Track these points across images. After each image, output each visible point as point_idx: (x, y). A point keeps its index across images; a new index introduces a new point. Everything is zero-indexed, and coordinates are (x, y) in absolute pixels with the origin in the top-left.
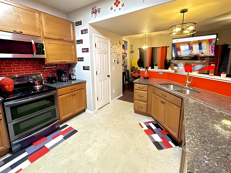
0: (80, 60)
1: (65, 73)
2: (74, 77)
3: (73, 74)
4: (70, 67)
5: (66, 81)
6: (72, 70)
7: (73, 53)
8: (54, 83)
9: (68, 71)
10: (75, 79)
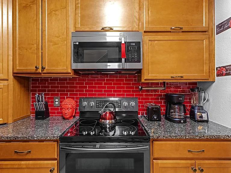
0: (224, 72)
1: (179, 103)
2: (204, 115)
3: (201, 108)
4: (193, 90)
5: (179, 122)
6: (200, 97)
7: (206, 55)
8: (155, 120)
9: (190, 99)
10: (207, 121)
